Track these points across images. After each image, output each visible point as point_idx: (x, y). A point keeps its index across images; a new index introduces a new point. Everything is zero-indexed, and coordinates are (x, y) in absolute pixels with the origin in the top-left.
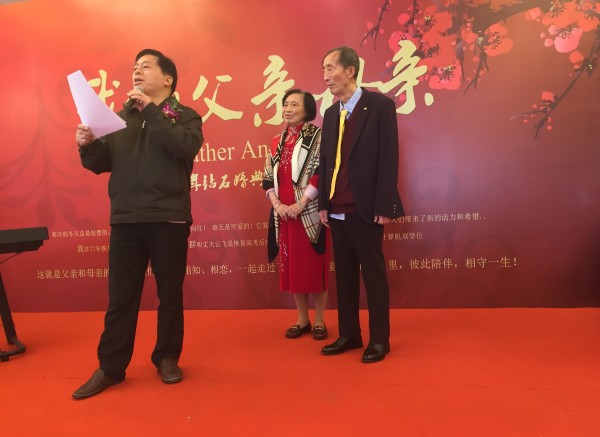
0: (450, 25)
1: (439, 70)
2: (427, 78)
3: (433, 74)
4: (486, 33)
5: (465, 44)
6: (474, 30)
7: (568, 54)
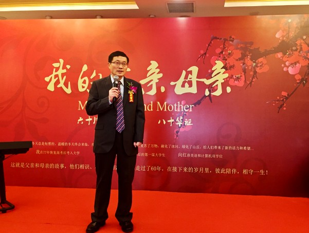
0: (240, 56)
1: (234, 76)
2: (228, 79)
3: (231, 78)
4: (257, 62)
5: (247, 66)
6: (251, 60)
7: (294, 75)
